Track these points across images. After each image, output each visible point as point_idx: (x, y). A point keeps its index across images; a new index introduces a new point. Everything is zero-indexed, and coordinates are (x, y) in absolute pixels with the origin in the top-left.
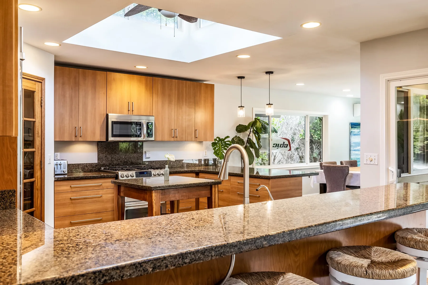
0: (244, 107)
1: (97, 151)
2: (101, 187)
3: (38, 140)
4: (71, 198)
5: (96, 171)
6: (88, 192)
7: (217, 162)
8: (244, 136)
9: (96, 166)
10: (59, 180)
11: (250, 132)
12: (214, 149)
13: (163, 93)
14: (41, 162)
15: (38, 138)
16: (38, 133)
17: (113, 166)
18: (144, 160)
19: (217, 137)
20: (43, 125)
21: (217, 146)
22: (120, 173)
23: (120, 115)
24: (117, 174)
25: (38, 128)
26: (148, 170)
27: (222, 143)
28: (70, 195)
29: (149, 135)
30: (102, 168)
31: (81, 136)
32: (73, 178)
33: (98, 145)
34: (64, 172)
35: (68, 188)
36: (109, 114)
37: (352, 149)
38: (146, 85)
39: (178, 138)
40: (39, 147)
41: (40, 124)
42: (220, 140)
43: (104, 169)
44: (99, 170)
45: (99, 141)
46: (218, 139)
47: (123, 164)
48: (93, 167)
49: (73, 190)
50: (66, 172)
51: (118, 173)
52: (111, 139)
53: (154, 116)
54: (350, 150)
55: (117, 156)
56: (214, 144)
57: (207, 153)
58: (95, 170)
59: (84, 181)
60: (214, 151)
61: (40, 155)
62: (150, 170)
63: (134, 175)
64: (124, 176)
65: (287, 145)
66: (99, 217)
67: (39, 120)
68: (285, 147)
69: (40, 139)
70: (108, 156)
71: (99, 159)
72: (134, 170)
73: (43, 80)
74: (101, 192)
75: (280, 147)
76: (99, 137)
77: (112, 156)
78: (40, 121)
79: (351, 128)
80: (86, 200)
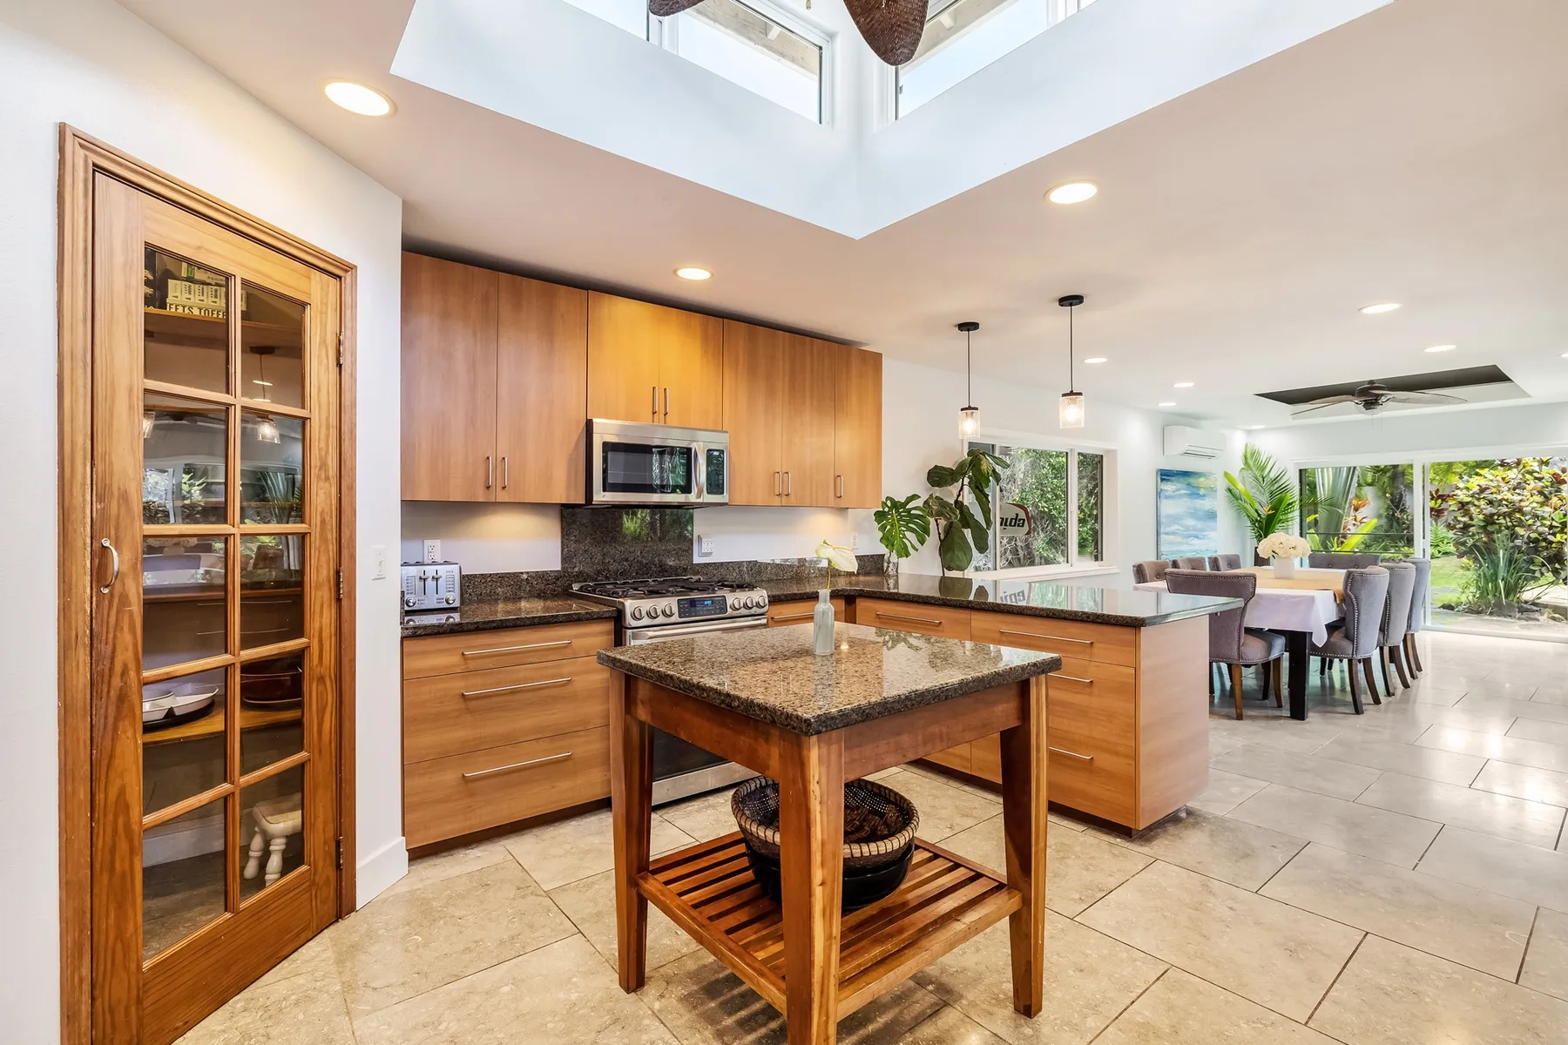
0: (976, 409)
1: (560, 534)
2: (568, 651)
3: (321, 493)
4: (463, 695)
5: (555, 596)
6: (523, 672)
7: (885, 565)
8: (950, 493)
9: (557, 579)
10: (420, 635)
11: (963, 485)
12: (882, 528)
13: (752, 370)
14: (338, 573)
15: (321, 484)
16: (323, 465)
17: (607, 578)
18: (697, 560)
19: (888, 498)
20: (346, 437)
21: (887, 521)
22: (630, 605)
23: (627, 423)
24: (620, 607)
25: (323, 445)
26: (714, 592)
27: (900, 514)
28: (458, 685)
29: (715, 485)
30: (576, 587)
31: (504, 488)
32: (470, 627)
33: (562, 518)
34: (447, 601)
35: (454, 659)
36: (594, 420)
37: (1162, 530)
38: (705, 339)
39: (792, 497)
40: (327, 519)
41: (334, 433)
42: (896, 505)
43: (581, 589)
44: (567, 594)
45: (564, 501)
46: (889, 503)
47: (637, 573)
48: (548, 584)
49: (472, 665)
50: (457, 604)
51: (623, 604)
52: (601, 497)
53: (727, 432)
54: (1158, 534)
55: (616, 551)
56: (880, 516)
57: (857, 540)
58: (555, 591)
59: (508, 633)
60: (881, 534)
61: (332, 547)
62: (719, 593)
63: (675, 609)
64: (644, 613)
65: (1024, 520)
66: (562, 750)
67: (328, 418)
68: (1019, 525)
69: (334, 490)
70: (593, 550)
71: (564, 560)
72: (673, 594)
73: (347, 271)
74: (568, 667)
75: (1010, 525)
76: (564, 491)
77: (605, 550)
78: (333, 420)
79: (1159, 481)
80: (518, 696)
